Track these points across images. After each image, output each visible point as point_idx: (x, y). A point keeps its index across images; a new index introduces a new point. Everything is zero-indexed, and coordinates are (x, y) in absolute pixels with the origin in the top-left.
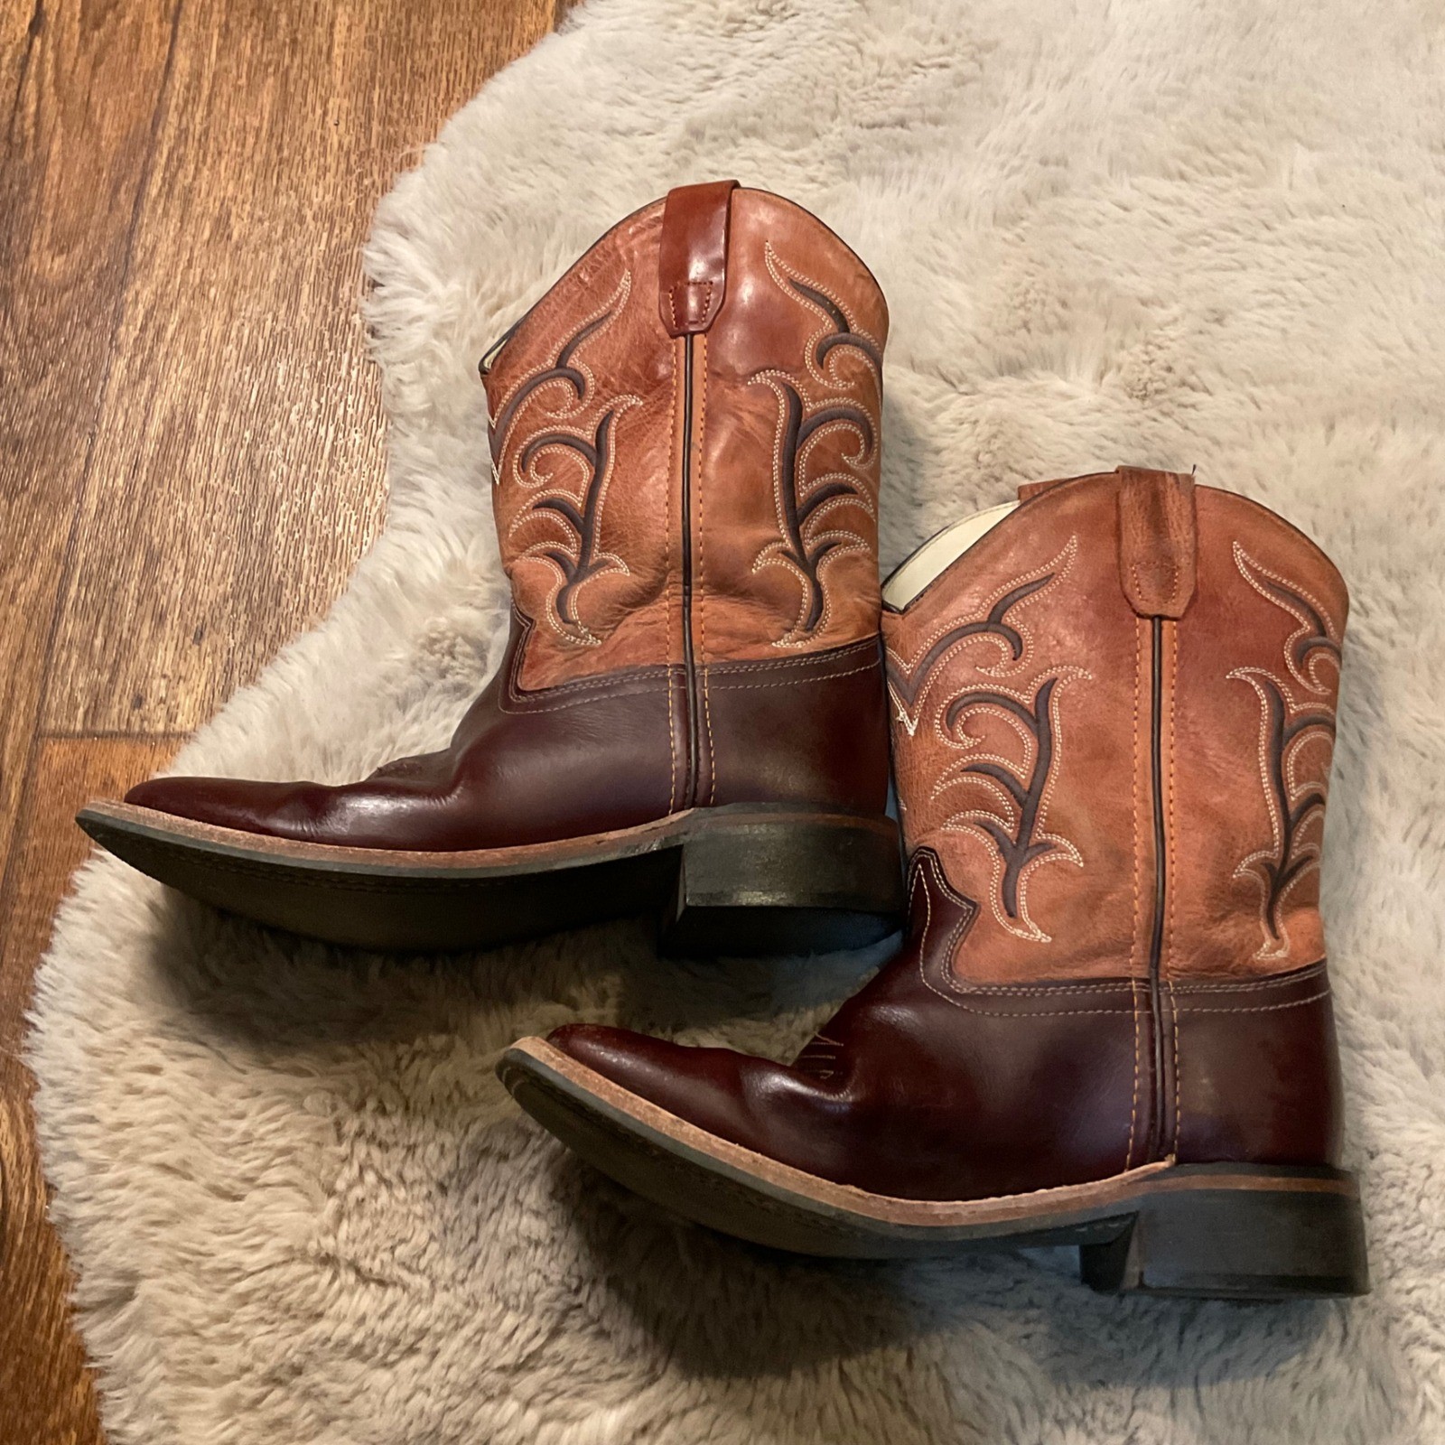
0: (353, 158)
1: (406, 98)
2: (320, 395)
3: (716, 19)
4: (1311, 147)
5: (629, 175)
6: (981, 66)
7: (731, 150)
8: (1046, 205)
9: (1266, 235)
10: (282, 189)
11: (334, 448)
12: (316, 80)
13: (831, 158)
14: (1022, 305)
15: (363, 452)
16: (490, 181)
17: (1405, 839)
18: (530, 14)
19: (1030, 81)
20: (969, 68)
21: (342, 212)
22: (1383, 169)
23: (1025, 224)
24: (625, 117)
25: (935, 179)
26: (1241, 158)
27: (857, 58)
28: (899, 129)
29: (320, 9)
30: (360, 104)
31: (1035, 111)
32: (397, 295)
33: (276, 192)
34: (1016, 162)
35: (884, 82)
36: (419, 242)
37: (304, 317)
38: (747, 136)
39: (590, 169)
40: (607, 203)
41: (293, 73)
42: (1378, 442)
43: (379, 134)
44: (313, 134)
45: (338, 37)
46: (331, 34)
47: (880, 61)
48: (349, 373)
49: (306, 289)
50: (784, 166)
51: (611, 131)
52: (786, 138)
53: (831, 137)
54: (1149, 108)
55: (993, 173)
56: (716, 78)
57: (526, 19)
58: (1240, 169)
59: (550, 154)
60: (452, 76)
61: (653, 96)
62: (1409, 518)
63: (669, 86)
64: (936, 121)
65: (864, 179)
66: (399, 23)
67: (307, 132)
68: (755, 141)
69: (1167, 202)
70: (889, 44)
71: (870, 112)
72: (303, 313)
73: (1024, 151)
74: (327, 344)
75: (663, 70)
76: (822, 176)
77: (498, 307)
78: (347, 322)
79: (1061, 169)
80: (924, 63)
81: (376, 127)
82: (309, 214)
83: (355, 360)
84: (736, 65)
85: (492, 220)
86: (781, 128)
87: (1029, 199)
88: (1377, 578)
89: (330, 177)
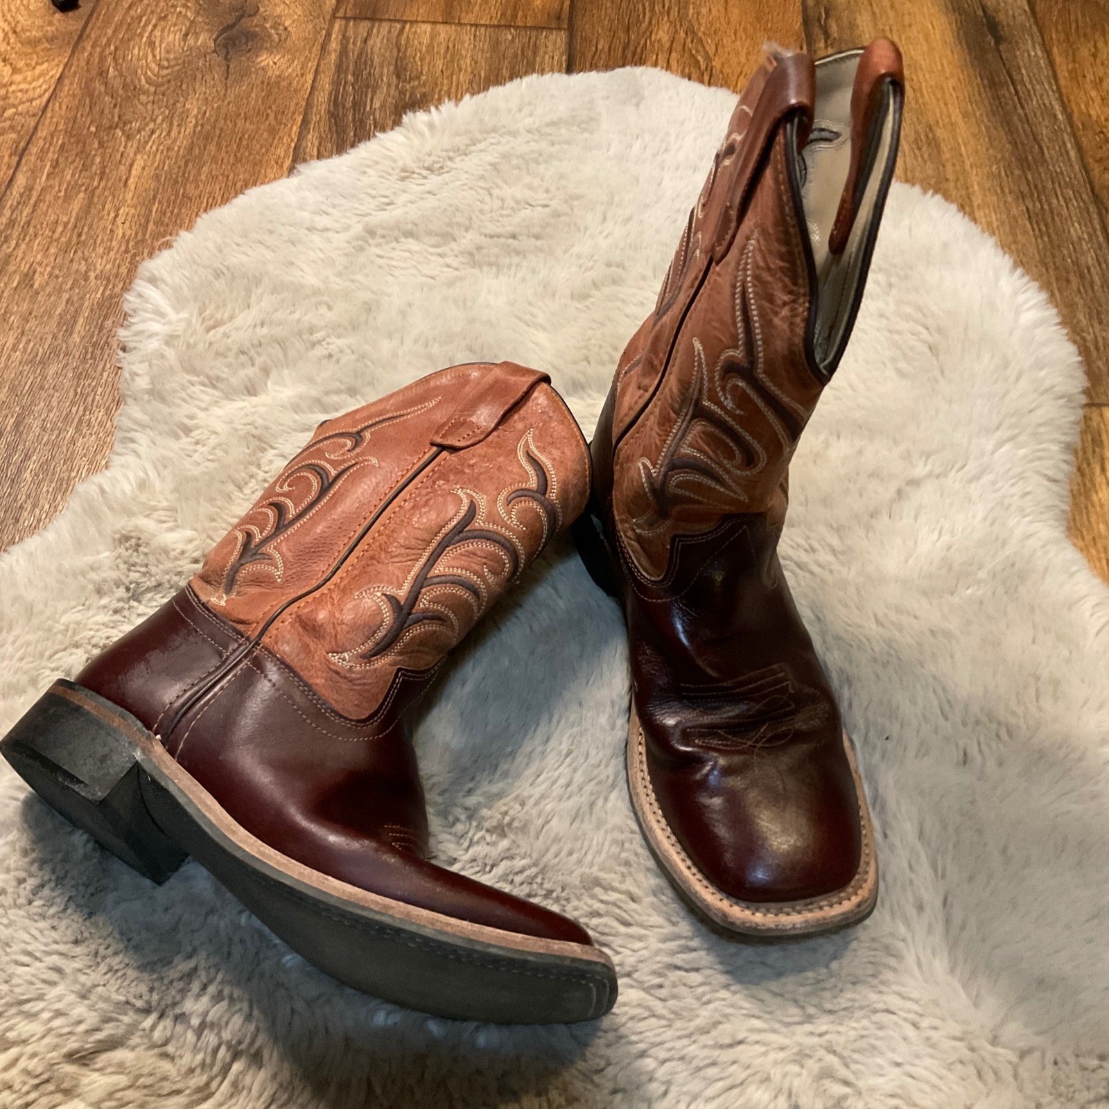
1: (176, 211)
2: (78, 386)
3: (393, 169)
5: (321, 255)
6: (572, 209)
7: (394, 244)
8: (607, 290)
10: (76, 258)
11: (80, 421)
12: (114, 197)
13: (462, 253)
14: (586, 347)
15: (101, 424)
16: (220, 251)
18: (272, 168)
19: (604, 219)
20: (564, 208)
21: (117, 276)
23: (592, 300)
24: (322, 221)
25: (534, 271)
27: (487, 199)
28: (511, 240)
29: (125, 155)
30: (143, 212)
31: (606, 237)
32: (143, 321)
33: (72, 261)
34: (591, 264)
35: (504, 212)
36: (163, 286)
37: (76, 338)
38: (406, 237)
39: (294, 249)
40: (302, 270)
41: (98, 192)
42: (827, 445)
43: (152, 230)
44: (105, 228)
45: (134, 172)
46: (130, 170)
47: (503, 200)
48: (102, 374)
49: (81, 321)
50: (430, 257)
51: (311, 229)
52: (433, 240)
53: (463, 241)
55: (574, 269)
56: (389, 204)
57: (269, 170)
59: (266, 238)
60: (211, 200)
61: (345, 210)
62: (847, 492)
63: (356, 205)
64: (537, 237)
65: (485, 269)
66: (179, 167)
67: (101, 227)
68: (411, 240)
70: (508, 192)
71: (491, 228)
72: (75, 335)
73: (595, 258)
74: (89, 356)
75: (354, 196)
76: (455, 264)
77: (214, 327)
78: (106, 342)
79: (620, 270)
80: (533, 203)
81: (151, 226)
82: (92, 275)
83: (108, 366)
84: (404, 197)
85: (218, 274)
86: (430, 233)
87: (595, 285)
88: (822, 529)
89: (112, 254)
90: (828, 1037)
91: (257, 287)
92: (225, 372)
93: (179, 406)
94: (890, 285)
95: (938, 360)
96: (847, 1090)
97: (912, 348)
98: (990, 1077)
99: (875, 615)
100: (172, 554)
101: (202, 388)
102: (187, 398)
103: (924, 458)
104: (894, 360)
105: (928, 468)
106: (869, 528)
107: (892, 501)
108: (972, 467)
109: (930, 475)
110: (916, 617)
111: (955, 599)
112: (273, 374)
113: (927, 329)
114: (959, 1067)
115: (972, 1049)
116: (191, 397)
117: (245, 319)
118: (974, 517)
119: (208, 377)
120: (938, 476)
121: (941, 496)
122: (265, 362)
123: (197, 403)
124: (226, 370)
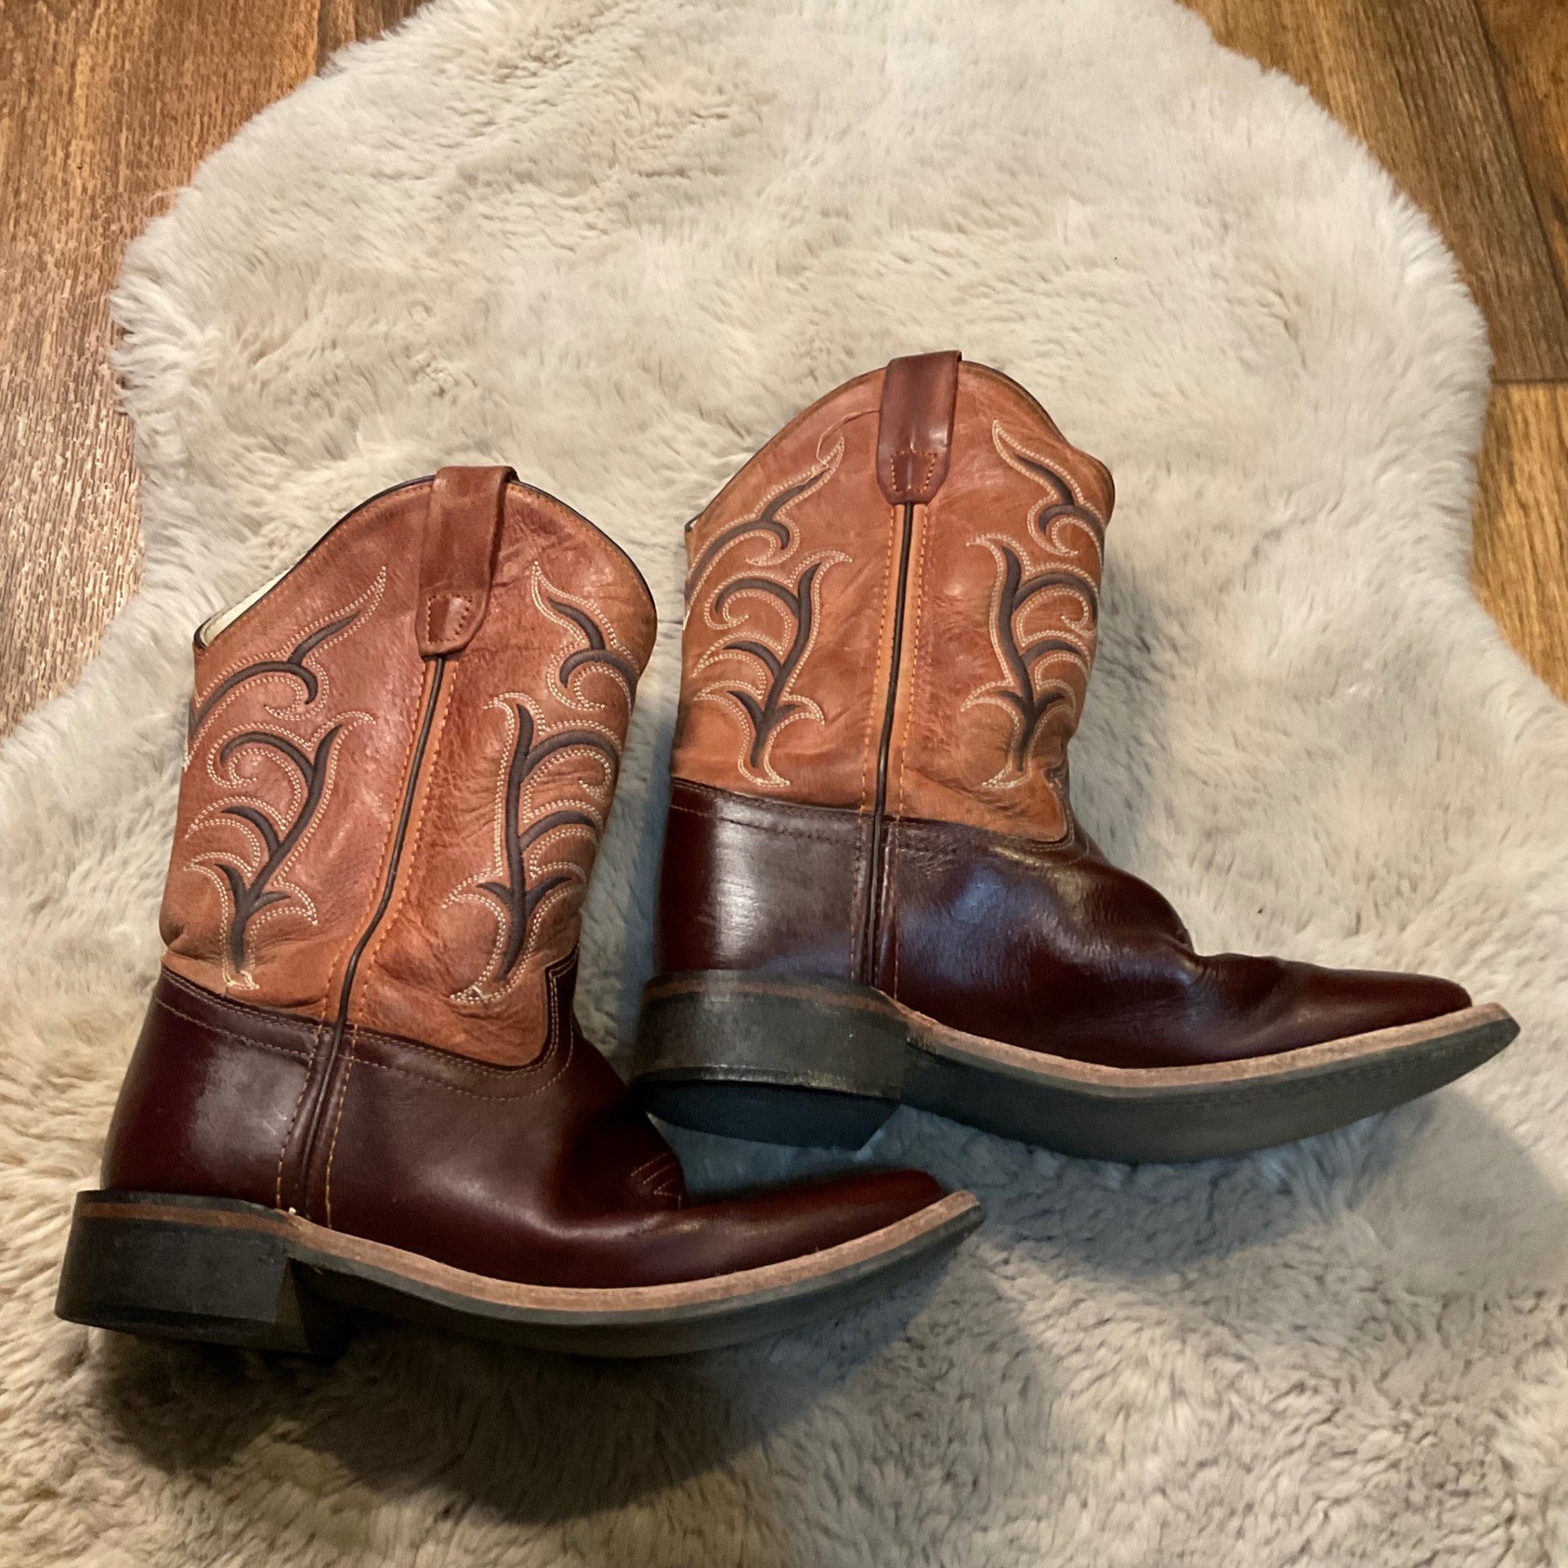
0: (99, 202)
1: (156, 141)
2: (65, 448)
3: (485, 62)
4: (1083, 201)
5: (398, 218)
6: (760, 118)
7: (507, 195)
8: (829, 255)
9: (1042, 286)
10: (20, 234)
11: (81, 505)
12: (57, 122)
13: (609, 205)
14: (808, 354)
15: (114, 508)
16: (249, 224)
17: (1191, 865)
18: (290, 57)
19: (809, 134)
20: (748, 119)
21: (88, 259)
22: (1152, 223)
23: (808, 274)
24: (393, 161)
25: (717, 229)
26: (1016, 211)
27: (633, 108)
28: (678, 179)
29: (60, 48)
30: (106, 146)
31: (814, 163)
32: (149, 342)
33: (14, 238)
34: (797, 213)
35: (662, 131)
36: (172, 286)
37: (46, 368)
38: (522, 182)
39: (357, 212)
40: (375, 247)
41: (31, 114)
42: (1154, 485)
43: (127, 178)
44: (53, 178)
45: (80, 78)
46: (73, 75)
47: (657, 110)
48: (97, 426)
49: (48, 339)
50: (562, 213)
51: (378, 175)
52: (563, 185)
53: (609, 185)
54: (924, 162)
55: (775, 223)
56: (489, 123)
57: (286, 61)
58: (1016, 222)
59: (313, 197)
60: (206, 119)
61: (423, 140)
62: (1185, 558)
63: (439, 130)
64: (716, 171)
65: (645, 227)
66: (148, 64)
67: (47, 177)
68: (530, 187)
69: (947, 254)
70: (664, 94)
71: (648, 161)
72: (44, 364)
73: (805, 203)
74: (72, 396)
75: (432, 114)
76: (601, 224)
77: (261, 354)
78: (94, 373)
79: (842, 220)
80: (703, 113)
81: (124, 171)
82: (50, 260)
83: (104, 412)
84: (508, 112)
85: (252, 264)
86: (558, 175)
87: (811, 250)
89: (73, 223)
91: (313, 282)
92: (293, 429)
93: (236, 488)
94: (1226, 227)
95: (1298, 345)
96: (1240, 1366)
97: (1261, 328)
98: (1411, 1335)
99: (1234, 735)
101: (264, 454)
102: (245, 473)
103: (1285, 496)
104: (1238, 346)
105: (1291, 510)
106: (1218, 609)
107: (1246, 567)
108: (1348, 505)
109: (1293, 520)
110: (1285, 733)
111: (1335, 704)
112: (363, 422)
113: (1281, 295)
114: (1372, 1325)
115: (1387, 1302)
116: (248, 469)
117: (309, 335)
118: (1354, 579)
119: (270, 437)
120: (1304, 522)
121: (1311, 550)
122: (349, 409)
123: (261, 479)
124: (295, 425)
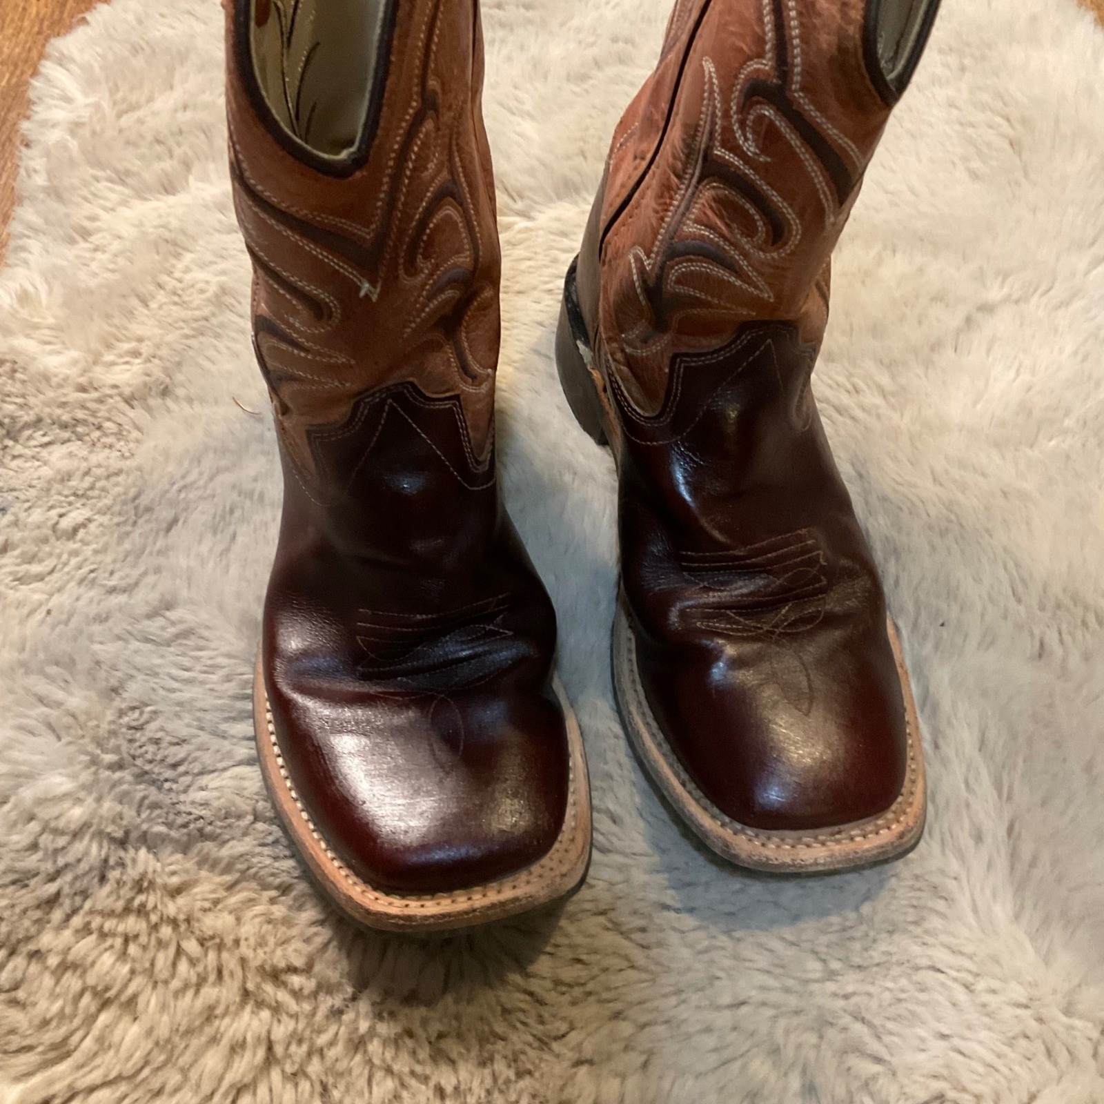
0: (46, 23)
8: (611, 71)
14: (583, 139)
21: (26, 60)
23: (592, 82)
25: (522, 48)
28: (497, 11)
31: (614, 8)
32: (48, 109)
34: (592, 39)
36: (71, 66)
42: (879, 261)
43: (71, 7)
55: (572, 46)
59: (197, 8)
62: (902, 318)
64: (528, 7)
73: (599, 32)
77: (127, 112)
78: (9, 138)
79: (629, 47)
85: (136, 50)
87: (597, 64)
88: (869, 365)
89: (22, 35)
90: (854, 1000)
91: (182, 64)
92: (135, 165)
93: (77, 204)
94: (963, 69)
95: (1021, 159)
96: (876, 1068)
97: (989, 145)
98: (1063, 1057)
99: (933, 473)
100: (54, 381)
101: (110, 185)
102: (90, 196)
103: (1000, 279)
104: (965, 159)
105: (1006, 290)
106: (928, 364)
107: (959, 332)
108: (1059, 292)
109: (1007, 300)
110: (983, 475)
111: (1034, 453)
112: (196, 168)
113: (1008, 120)
114: (1023, 1042)
115: (1040, 1020)
116: (95, 195)
117: (165, 102)
118: (1061, 351)
119: (116, 172)
120: (1017, 302)
121: (1021, 325)
122: (186, 154)
123: (102, 202)
124: (138, 163)
